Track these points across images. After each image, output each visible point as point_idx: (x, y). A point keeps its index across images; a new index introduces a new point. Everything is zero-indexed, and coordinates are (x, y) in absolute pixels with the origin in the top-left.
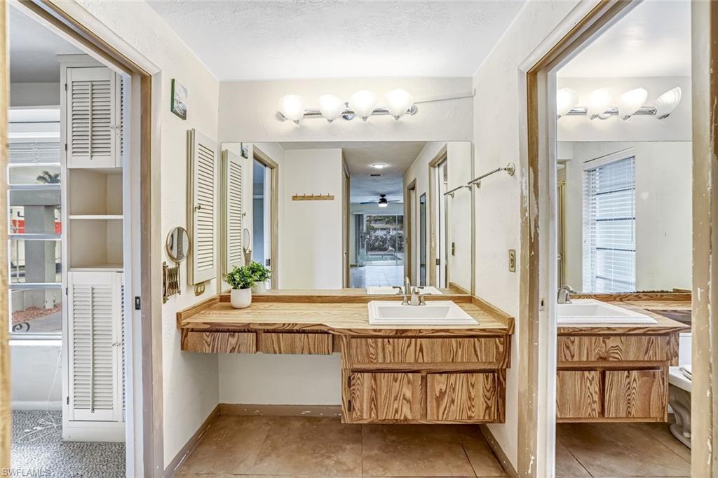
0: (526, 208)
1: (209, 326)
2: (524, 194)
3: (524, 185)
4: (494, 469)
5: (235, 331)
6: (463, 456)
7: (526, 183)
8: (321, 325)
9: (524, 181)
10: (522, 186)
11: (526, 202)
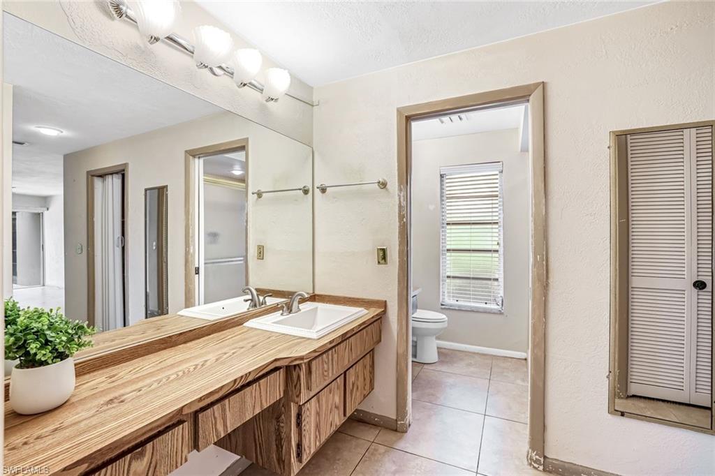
0: (404, 215)
1: (86, 465)
2: (402, 205)
3: (402, 198)
4: (372, 430)
5: (143, 444)
6: (349, 438)
7: (404, 196)
8: (276, 360)
9: (402, 195)
10: (400, 198)
11: (404, 211)
